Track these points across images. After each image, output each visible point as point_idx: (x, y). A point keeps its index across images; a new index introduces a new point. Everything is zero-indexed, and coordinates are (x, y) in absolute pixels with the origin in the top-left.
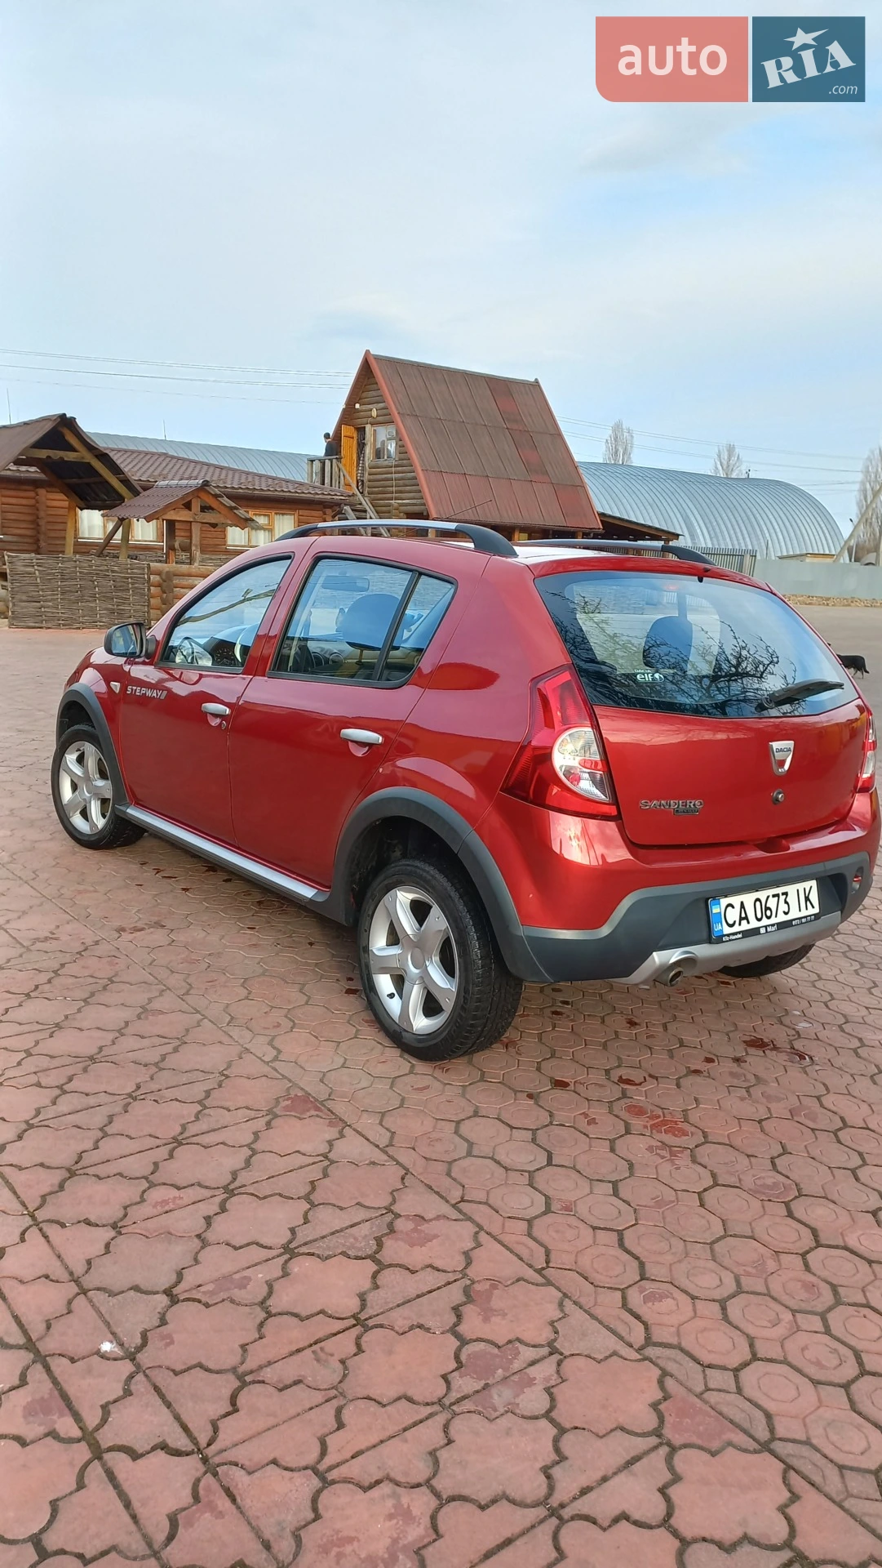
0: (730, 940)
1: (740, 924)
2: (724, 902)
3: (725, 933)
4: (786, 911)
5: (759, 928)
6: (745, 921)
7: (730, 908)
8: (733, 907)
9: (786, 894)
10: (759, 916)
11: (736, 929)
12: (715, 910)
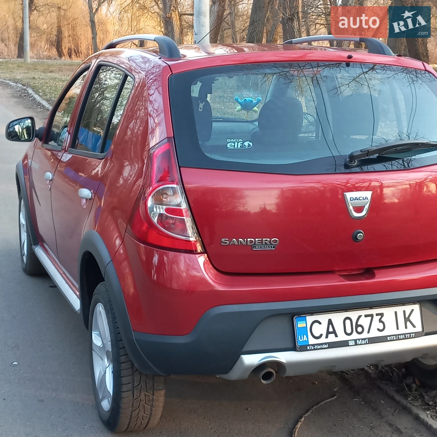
0: (314, 349)
1: (327, 337)
2: (310, 319)
3: (310, 343)
4: (381, 328)
5: (348, 341)
6: (333, 335)
7: (316, 324)
8: (320, 323)
9: (382, 315)
10: (349, 330)
11: (323, 340)
12: (300, 324)
